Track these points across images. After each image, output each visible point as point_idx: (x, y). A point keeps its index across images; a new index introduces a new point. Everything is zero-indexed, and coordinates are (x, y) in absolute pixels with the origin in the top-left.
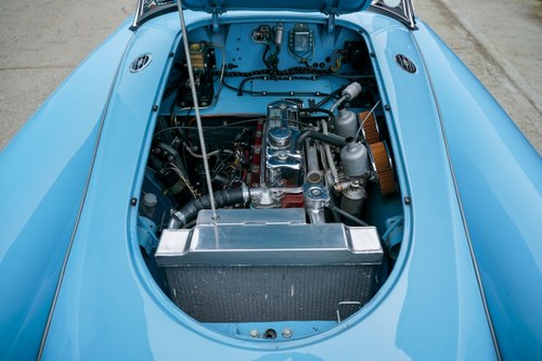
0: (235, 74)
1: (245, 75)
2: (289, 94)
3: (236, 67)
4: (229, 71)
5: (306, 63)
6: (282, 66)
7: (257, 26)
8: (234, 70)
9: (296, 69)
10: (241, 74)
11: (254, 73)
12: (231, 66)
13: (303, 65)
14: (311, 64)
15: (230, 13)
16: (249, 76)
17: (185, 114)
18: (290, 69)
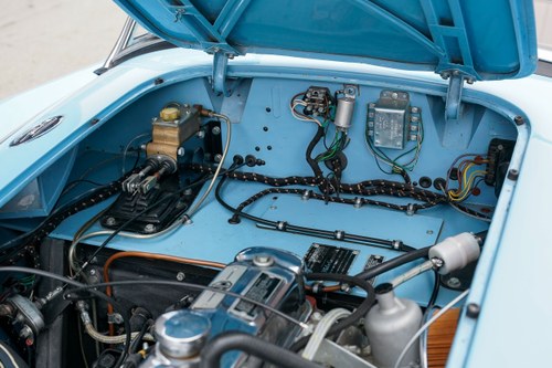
0: (250, 178)
1: (271, 181)
2: (332, 235)
3: (261, 163)
4: (246, 169)
5: (403, 173)
6: (353, 174)
8: (257, 170)
9: (377, 183)
10: (261, 179)
11: (291, 181)
12: (251, 161)
13: (400, 179)
14: (414, 178)
16: (277, 185)
17: (99, 244)
18: (366, 184)
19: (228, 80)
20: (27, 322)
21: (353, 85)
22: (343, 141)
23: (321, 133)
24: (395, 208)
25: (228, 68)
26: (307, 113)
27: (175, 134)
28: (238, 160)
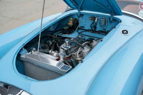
0: (82, 29)
1: (85, 30)
2: (92, 37)
3: (84, 27)
4: (82, 28)
5: (105, 30)
6: (97, 30)
7: (91, 16)
8: (84, 28)
9: (100, 31)
11: (88, 30)
12: (83, 27)
13: (104, 30)
14: (106, 30)
15: (84, 11)
16: (86, 30)
18: (99, 31)
19: (80, 14)
20: (50, 44)
21: (98, 16)
22: (96, 24)
23: (93, 23)
24: (102, 34)
25: (80, 13)
26: (91, 20)
27: (72, 22)
28: (81, 27)
